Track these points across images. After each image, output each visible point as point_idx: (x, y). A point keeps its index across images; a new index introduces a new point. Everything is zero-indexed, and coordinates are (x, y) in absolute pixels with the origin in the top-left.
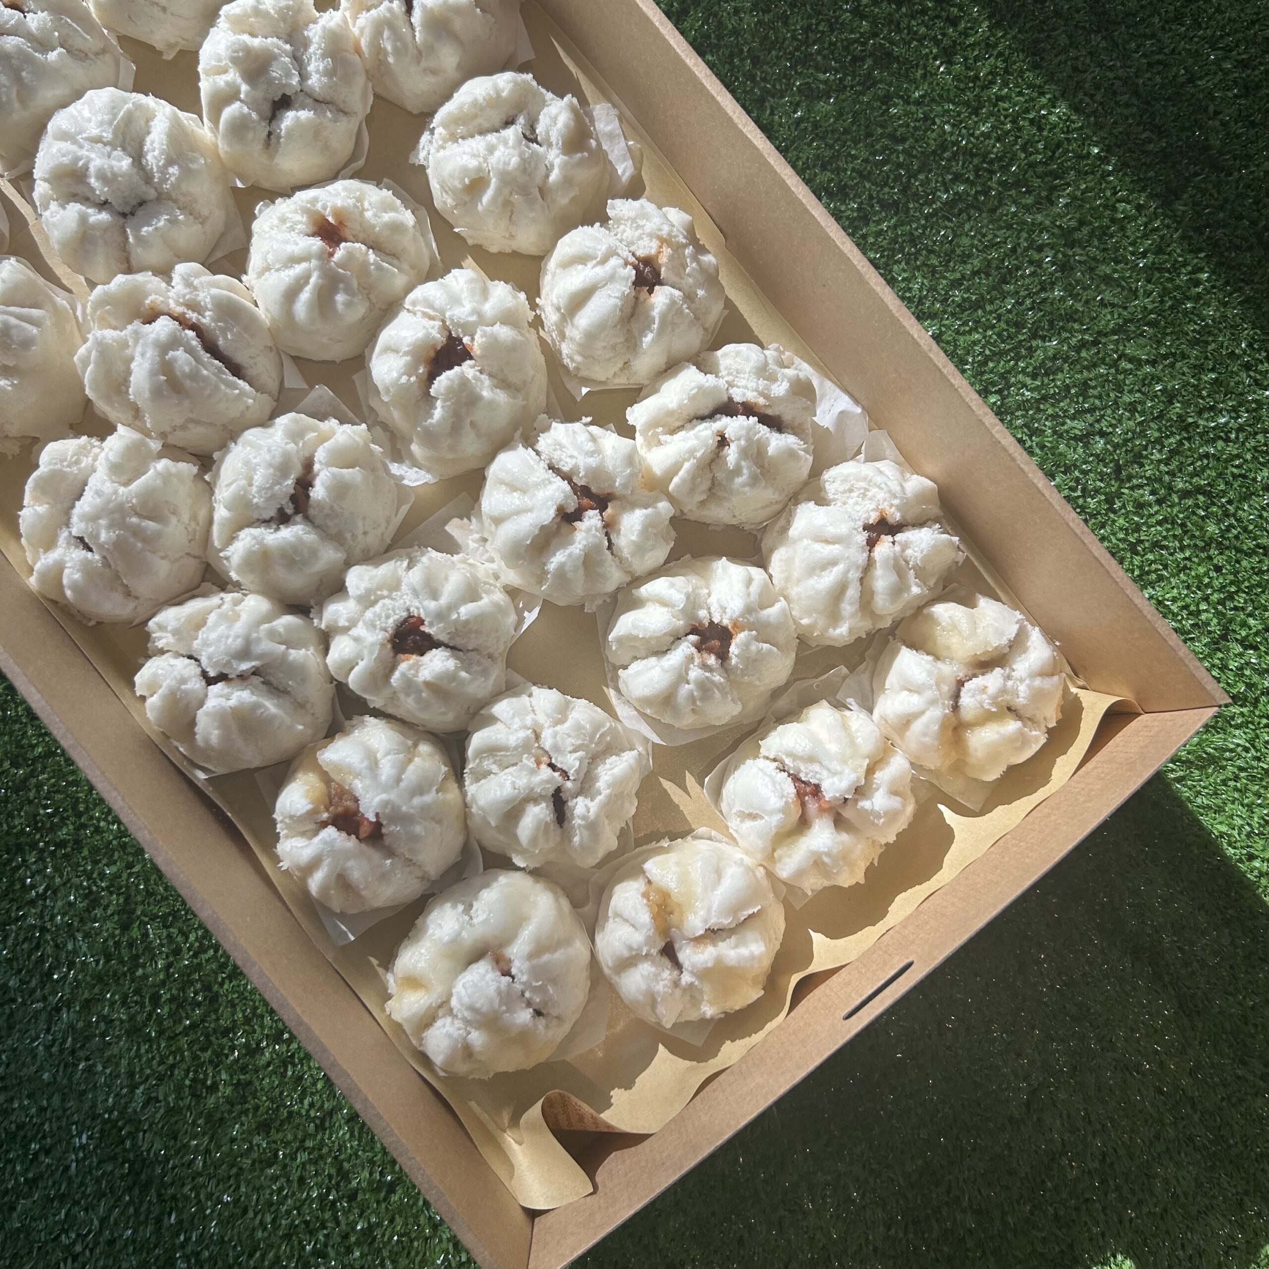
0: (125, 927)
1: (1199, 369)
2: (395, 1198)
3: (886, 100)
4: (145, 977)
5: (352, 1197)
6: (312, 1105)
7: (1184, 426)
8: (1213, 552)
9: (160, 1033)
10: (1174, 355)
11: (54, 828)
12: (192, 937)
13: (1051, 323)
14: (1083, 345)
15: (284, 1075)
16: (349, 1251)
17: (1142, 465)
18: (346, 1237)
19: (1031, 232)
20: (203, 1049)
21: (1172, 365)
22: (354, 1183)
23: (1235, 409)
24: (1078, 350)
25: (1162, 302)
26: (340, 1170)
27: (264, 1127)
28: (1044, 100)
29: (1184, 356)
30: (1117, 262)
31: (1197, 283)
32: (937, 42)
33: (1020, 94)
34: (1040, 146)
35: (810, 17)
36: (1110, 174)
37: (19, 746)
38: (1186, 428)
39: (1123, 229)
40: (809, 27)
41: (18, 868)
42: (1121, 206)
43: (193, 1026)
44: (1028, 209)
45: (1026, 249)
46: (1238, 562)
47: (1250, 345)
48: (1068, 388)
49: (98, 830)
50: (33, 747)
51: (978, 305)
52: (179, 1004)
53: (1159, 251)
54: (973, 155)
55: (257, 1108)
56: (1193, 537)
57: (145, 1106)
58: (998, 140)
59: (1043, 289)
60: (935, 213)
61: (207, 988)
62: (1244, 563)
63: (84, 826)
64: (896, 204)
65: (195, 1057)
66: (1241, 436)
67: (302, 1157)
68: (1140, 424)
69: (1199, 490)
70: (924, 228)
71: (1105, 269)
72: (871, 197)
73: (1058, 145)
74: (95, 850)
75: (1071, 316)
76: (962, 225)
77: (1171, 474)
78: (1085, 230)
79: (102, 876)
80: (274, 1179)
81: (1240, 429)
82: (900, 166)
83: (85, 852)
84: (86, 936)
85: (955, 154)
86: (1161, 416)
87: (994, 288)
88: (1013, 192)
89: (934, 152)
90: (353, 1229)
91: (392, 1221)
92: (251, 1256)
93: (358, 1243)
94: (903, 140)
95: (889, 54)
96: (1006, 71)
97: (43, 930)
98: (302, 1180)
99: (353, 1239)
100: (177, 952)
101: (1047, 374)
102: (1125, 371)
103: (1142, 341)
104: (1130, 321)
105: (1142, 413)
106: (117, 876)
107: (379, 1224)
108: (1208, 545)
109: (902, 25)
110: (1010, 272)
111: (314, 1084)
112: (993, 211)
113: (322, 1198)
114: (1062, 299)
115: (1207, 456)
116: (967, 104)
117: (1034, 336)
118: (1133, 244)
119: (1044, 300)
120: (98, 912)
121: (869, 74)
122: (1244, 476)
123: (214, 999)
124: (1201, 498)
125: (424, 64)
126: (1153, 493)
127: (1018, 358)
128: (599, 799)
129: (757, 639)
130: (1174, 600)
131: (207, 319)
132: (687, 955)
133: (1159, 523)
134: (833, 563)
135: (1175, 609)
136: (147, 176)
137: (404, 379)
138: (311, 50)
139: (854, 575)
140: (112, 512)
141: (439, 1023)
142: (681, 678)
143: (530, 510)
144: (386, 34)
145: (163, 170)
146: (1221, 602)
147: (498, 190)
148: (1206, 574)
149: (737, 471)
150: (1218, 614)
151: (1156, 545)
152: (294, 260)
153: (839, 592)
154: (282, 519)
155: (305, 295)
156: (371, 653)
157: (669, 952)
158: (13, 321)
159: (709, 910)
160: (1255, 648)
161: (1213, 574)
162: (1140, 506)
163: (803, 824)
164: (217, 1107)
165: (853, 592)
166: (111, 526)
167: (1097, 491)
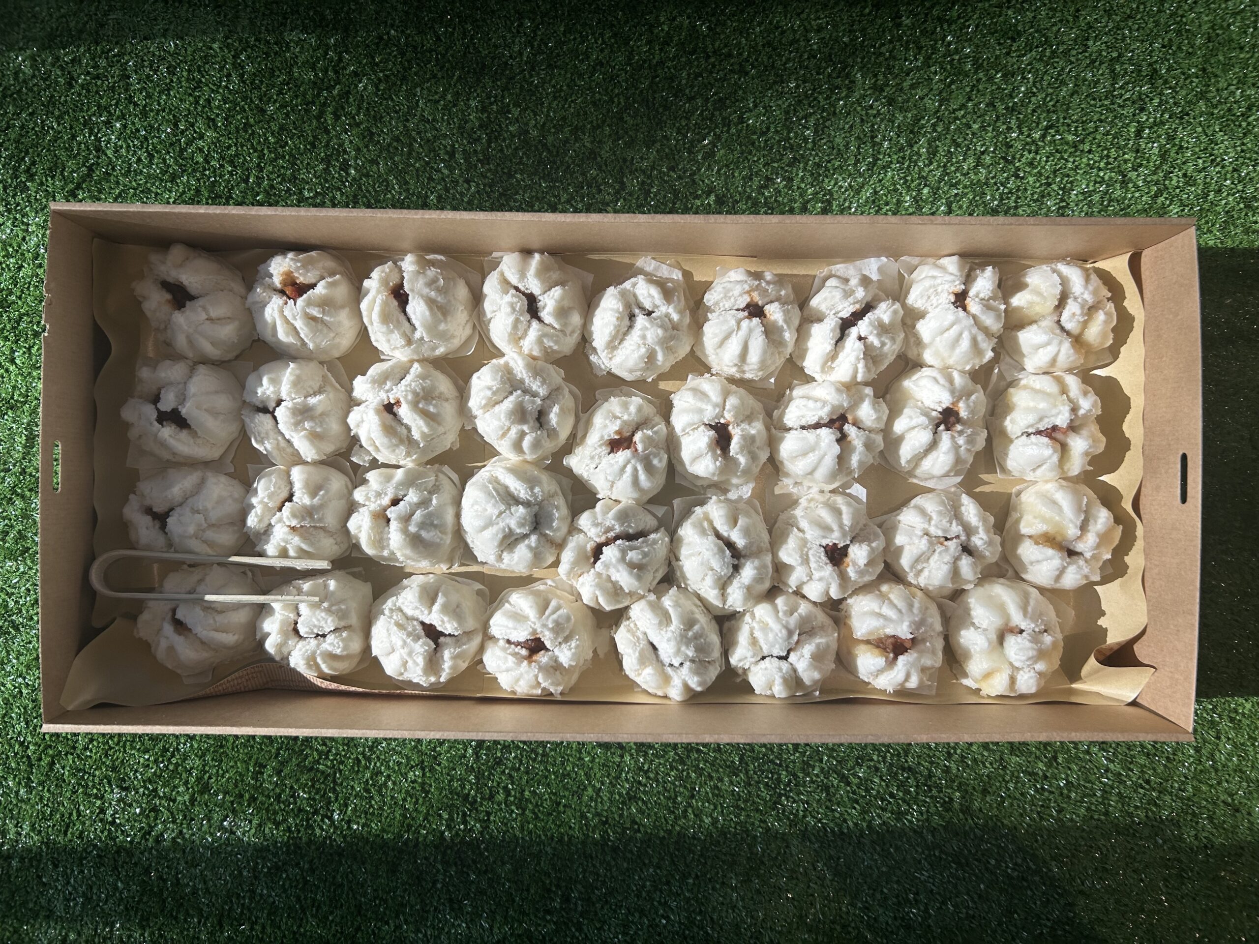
0: (848, 784)
1: (991, 79)
2: (1060, 760)
3: (741, 120)
4: (878, 792)
5: (1046, 777)
6: (991, 764)
7: (1011, 110)
8: (1081, 147)
9: (908, 804)
10: (974, 86)
11: (779, 780)
12: (875, 758)
13: (912, 132)
14: (934, 125)
15: (968, 765)
16: (1069, 797)
17: (1011, 146)
18: (1061, 794)
19: (860, 104)
20: (930, 790)
21: (978, 91)
22: (1041, 773)
23: (1023, 78)
24: (935, 131)
25: (945, 70)
26: (1030, 774)
27: (985, 792)
28: (802, 43)
29: (979, 80)
30: (908, 75)
31: (950, 44)
32: (732, 71)
33: (791, 52)
34: (824, 65)
35: (674, 125)
36: (863, 41)
37: (729, 767)
38: (1013, 110)
39: (895, 58)
40: (678, 129)
41: (784, 811)
42: (883, 50)
43: (917, 786)
44: (847, 97)
45: (867, 114)
46: (1094, 139)
47: (999, 44)
48: (949, 151)
49: (794, 762)
50: (733, 762)
51: (876, 160)
52: (901, 785)
53: (920, 48)
54: (800, 101)
55: (974, 788)
56: (1066, 151)
57: (933, 836)
58: (804, 82)
59: (893, 122)
60: (813, 142)
61: (903, 769)
62: (1098, 137)
63: (787, 767)
64: (794, 158)
65: (931, 797)
66: (1038, 85)
67: (1011, 786)
68: (993, 130)
69: (1047, 128)
70: (817, 154)
71: (906, 85)
72: (782, 168)
73: (830, 55)
74: (803, 770)
75: (917, 120)
76: (829, 135)
77: (1029, 136)
78: (881, 77)
79: (817, 776)
80: (1012, 805)
81: (1034, 83)
82: (779, 142)
83: (801, 775)
84: (838, 804)
85: (795, 110)
86: (998, 117)
87: (873, 146)
88: (834, 97)
89: (786, 120)
90: (1061, 788)
91: (1070, 769)
92: (1037, 841)
93: (1070, 791)
94: (768, 129)
95: (720, 99)
96: (774, 49)
97: (820, 821)
98: (1022, 794)
99: (1065, 791)
100: (877, 769)
101: (935, 155)
102: (963, 117)
103: (954, 95)
104: (941, 92)
105: (989, 125)
106: (822, 769)
107: (1067, 775)
108: (1075, 147)
109: (712, 81)
110: (872, 131)
111: (983, 756)
112: (834, 113)
113: (1037, 790)
114: (905, 117)
115: (1034, 111)
116: (775, 83)
117: (911, 146)
118: (906, 60)
119: (899, 126)
120: (832, 790)
121: (724, 119)
122: (1058, 101)
123: (910, 769)
124: (1052, 131)
125: (568, 333)
126: (1030, 152)
127: (916, 162)
128: (981, 530)
129: (967, 399)
130: (1088, 185)
131: (618, 529)
132: (1080, 547)
133: (1047, 161)
134: (960, 335)
135: (1091, 188)
136: (527, 504)
137: (718, 464)
138: (527, 381)
139: (975, 330)
140: (681, 640)
141: (1019, 677)
142: (956, 447)
143: (825, 454)
144: (545, 341)
145: (533, 495)
146: (1107, 164)
147: (662, 349)
148: (1089, 159)
149: (883, 344)
150: (1112, 170)
151: (1055, 171)
152: (623, 469)
153: (974, 342)
154: (736, 568)
155: (642, 477)
156: (833, 578)
157: (1072, 553)
158: (555, 616)
159: (1071, 521)
160: (1141, 165)
161: (1091, 156)
162: (1031, 164)
163: (1064, 448)
164: (961, 804)
165: (981, 337)
166: (687, 645)
167: (1007, 179)
